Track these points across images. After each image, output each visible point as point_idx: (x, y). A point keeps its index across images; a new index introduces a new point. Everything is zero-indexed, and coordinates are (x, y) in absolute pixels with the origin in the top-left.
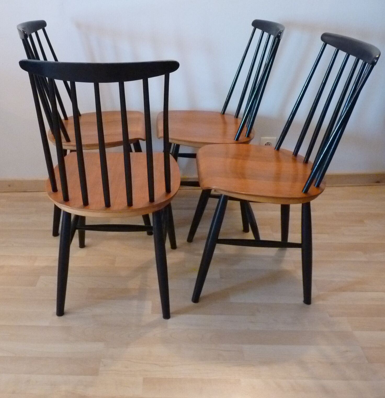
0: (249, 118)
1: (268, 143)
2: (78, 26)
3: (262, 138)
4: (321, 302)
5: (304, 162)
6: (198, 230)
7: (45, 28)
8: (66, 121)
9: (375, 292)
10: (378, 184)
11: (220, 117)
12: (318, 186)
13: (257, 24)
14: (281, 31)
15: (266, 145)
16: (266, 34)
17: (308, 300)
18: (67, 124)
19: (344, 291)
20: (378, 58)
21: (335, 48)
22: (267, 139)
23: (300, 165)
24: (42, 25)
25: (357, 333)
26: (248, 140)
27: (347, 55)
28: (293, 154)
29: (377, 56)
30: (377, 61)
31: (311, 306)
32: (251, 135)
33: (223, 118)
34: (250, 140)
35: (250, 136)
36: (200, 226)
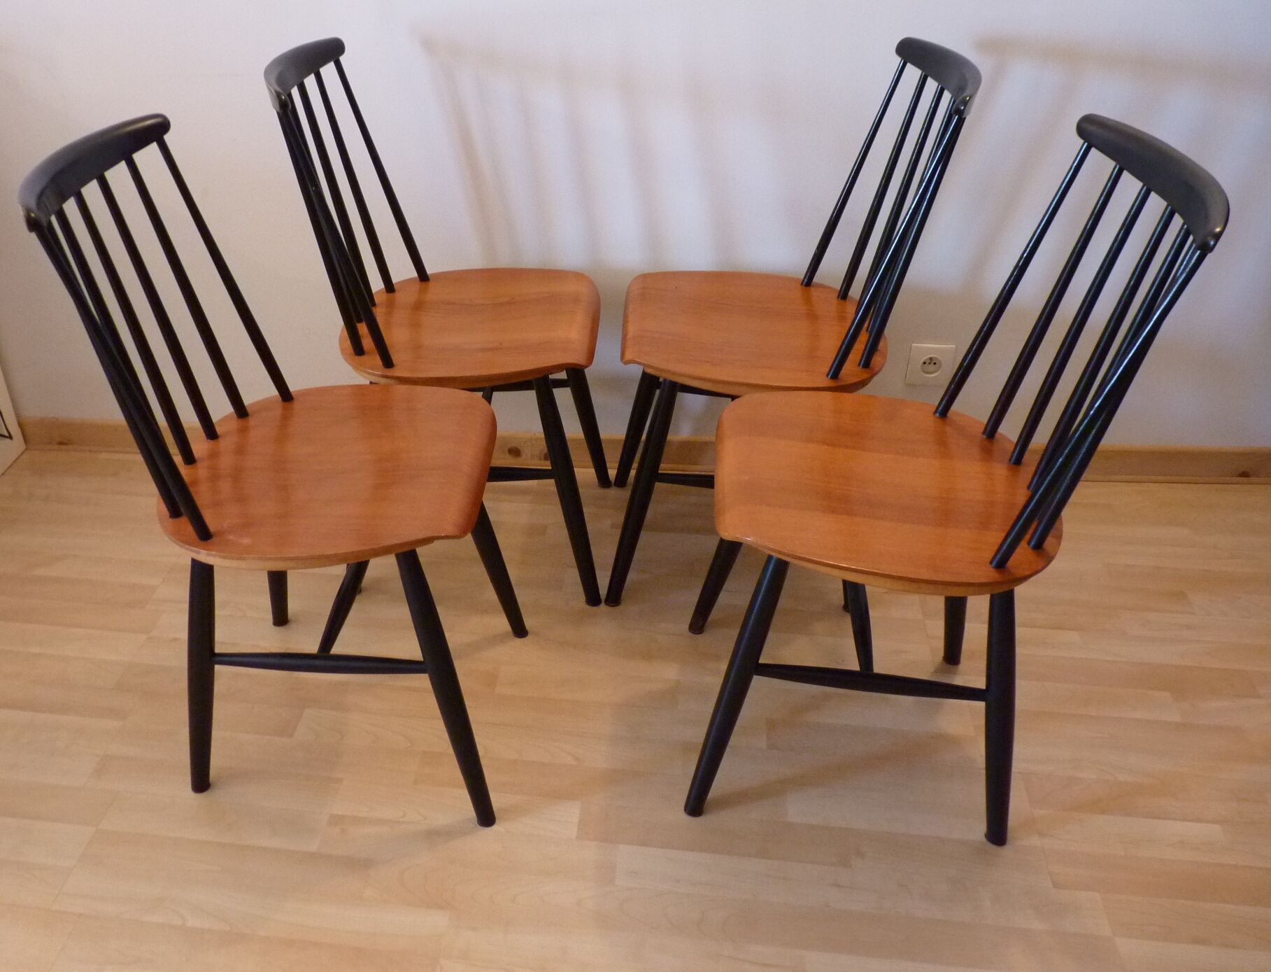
0: (873, 311)
1: (931, 359)
2: (429, 45)
3: (914, 345)
4: (1035, 841)
5: (1010, 460)
6: (723, 598)
7: (342, 59)
8: (391, 295)
9: (1193, 821)
10: (1245, 480)
11: (797, 292)
12: (1038, 546)
13: (911, 51)
14: (968, 98)
15: (925, 363)
16: (931, 86)
17: (997, 832)
18: (391, 305)
19: (1103, 812)
20: (1221, 233)
21: (1112, 163)
22: (928, 347)
23: (1001, 470)
24: (331, 50)
25: (1126, 946)
26: (865, 376)
27: (1145, 188)
28: (984, 433)
29: (1218, 230)
30: (1215, 245)
31: (1006, 851)
32: (876, 359)
33: (808, 300)
34: (872, 377)
35: (871, 365)
36: (729, 584)
